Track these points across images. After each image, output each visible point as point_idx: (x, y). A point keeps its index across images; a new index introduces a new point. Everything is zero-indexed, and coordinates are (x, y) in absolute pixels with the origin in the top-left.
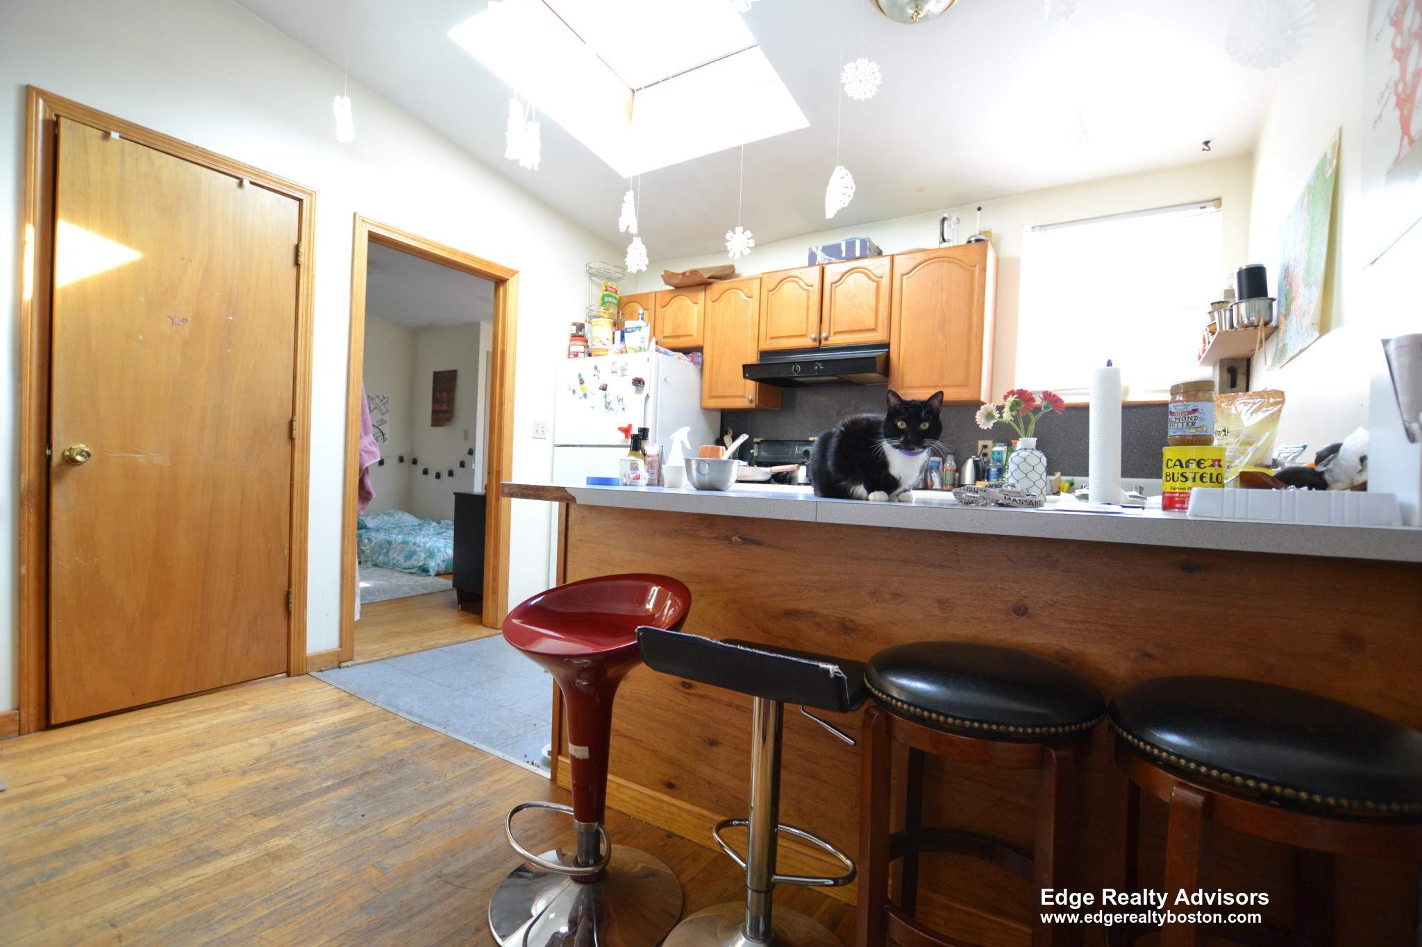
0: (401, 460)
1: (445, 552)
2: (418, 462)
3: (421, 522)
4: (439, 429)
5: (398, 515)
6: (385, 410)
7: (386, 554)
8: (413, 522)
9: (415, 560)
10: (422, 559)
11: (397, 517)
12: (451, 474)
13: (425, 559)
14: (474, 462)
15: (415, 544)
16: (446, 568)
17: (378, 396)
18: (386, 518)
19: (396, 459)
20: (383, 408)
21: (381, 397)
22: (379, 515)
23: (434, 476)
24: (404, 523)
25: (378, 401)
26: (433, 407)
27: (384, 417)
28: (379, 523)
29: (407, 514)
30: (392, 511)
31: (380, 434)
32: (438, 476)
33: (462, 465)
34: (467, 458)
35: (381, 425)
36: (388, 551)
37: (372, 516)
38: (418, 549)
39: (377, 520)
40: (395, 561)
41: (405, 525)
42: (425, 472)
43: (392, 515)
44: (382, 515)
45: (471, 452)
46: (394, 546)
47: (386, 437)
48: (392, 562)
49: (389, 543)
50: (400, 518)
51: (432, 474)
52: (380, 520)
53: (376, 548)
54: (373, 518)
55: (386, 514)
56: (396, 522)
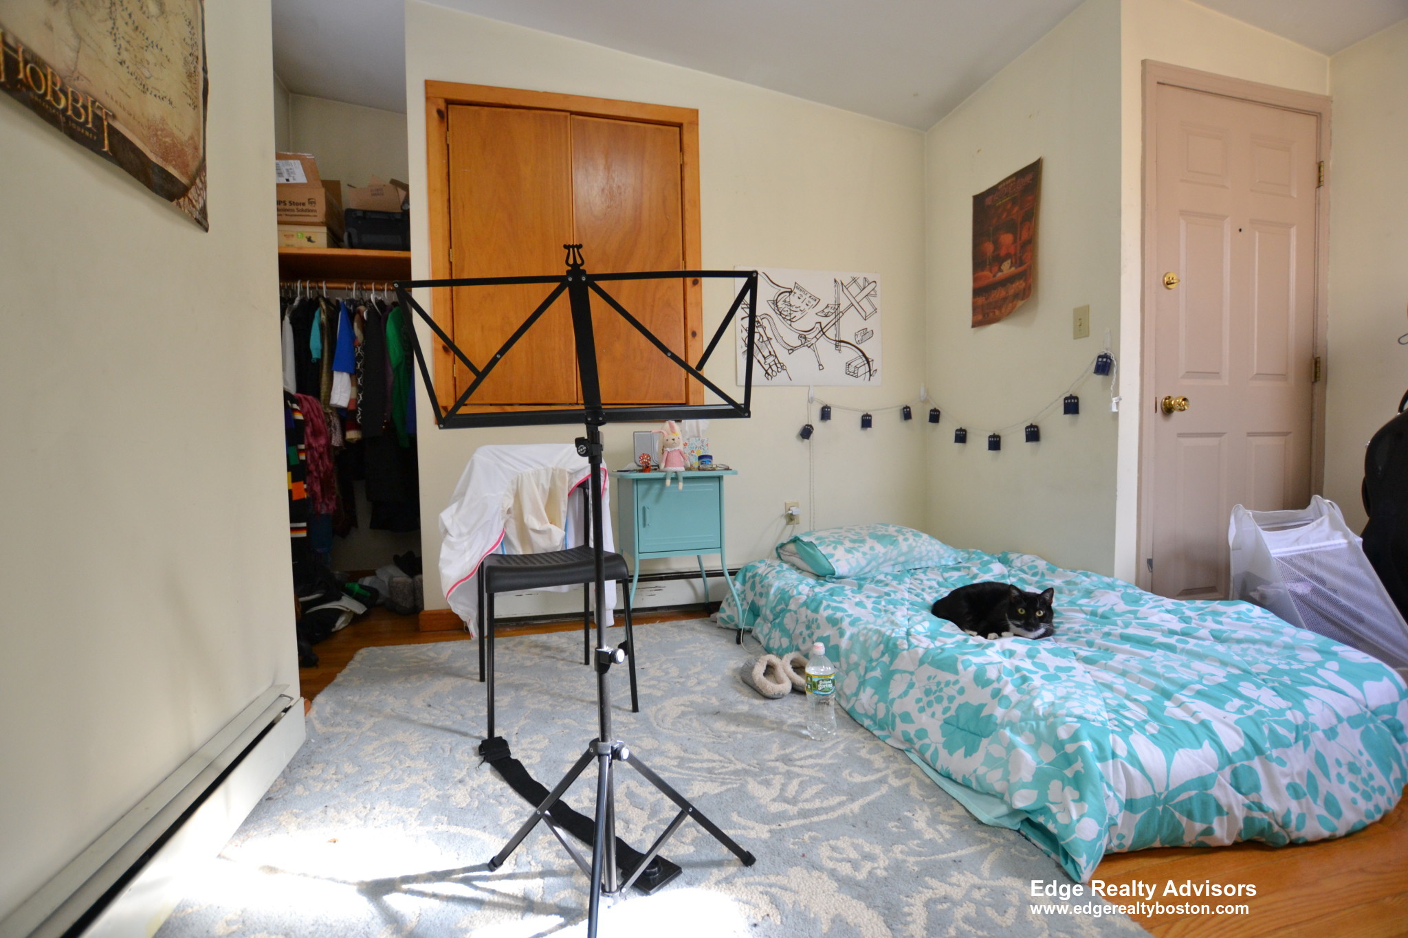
0: (907, 414)
1: (1133, 758)
2: (942, 418)
3: (962, 555)
4: (994, 330)
5: (906, 539)
6: (869, 310)
7: (883, 685)
8: (941, 557)
9: (991, 762)
10: (1026, 775)
11: (904, 547)
12: (1033, 434)
13: (1041, 779)
14: (1116, 394)
15: (981, 679)
16: (1140, 834)
17: (854, 280)
18: (880, 549)
19: (896, 415)
20: (865, 303)
21: (861, 282)
22: (862, 541)
23: (985, 443)
24: (921, 559)
25: (854, 289)
26: (975, 280)
27: (869, 324)
28: (863, 563)
29: (925, 536)
30: (892, 530)
31: (861, 361)
32: (995, 443)
33: (1072, 406)
34: (1090, 388)
35: (862, 341)
36: (889, 676)
37: (848, 544)
38: (999, 712)
39: (858, 555)
40: (911, 730)
41: (924, 564)
42: (961, 437)
43: (894, 542)
44: (870, 542)
45: (1104, 366)
46: (903, 662)
47: (874, 366)
48: (900, 727)
49: (891, 648)
50: (911, 549)
51: (978, 442)
52: (864, 554)
53: (854, 658)
54: (849, 551)
55: (880, 538)
56: (902, 559)
